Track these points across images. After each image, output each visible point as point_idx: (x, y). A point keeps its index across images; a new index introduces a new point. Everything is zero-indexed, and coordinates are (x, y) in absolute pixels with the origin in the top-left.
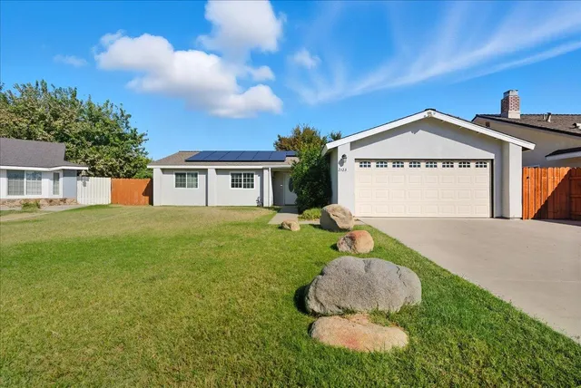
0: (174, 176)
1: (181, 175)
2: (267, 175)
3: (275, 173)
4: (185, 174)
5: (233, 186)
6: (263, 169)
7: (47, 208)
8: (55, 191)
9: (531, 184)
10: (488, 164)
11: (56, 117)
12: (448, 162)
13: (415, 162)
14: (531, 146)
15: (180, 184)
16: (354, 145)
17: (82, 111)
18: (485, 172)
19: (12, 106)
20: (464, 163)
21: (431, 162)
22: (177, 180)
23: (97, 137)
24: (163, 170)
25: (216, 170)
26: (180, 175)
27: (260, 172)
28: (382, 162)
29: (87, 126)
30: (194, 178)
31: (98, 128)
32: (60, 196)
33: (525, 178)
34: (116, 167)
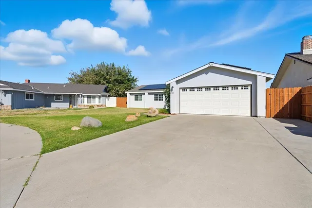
0: (134, 96)
4: (138, 95)
5: (155, 100)
7: (96, 108)
8: (99, 102)
9: (272, 98)
10: (249, 87)
11: (107, 75)
12: (225, 87)
15: (136, 99)
16: (178, 82)
17: (115, 72)
18: (248, 92)
19: (96, 73)
20: (235, 87)
23: (120, 81)
24: (130, 94)
25: (148, 93)
26: (136, 95)
28: (192, 89)
29: (116, 77)
30: (141, 97)
31: (120, 77)
32: (101, 104)
33: (268, 95)
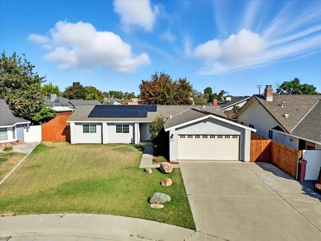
0: (82, 126)
1: (86, 125)
2: (137, 126)
3: (141, 125)
4: (88, 125)
5: (117, 132)
6: (134, 123)
8: (14, 137)
9: (254, 147)
10: (238, 137)
12: (220, 136)
13: (205, 136)
14: (255, 131)
15: (86, 131)
16: (177, 129)
18: (237, 140)
20: (227, 136)
21: (212, 136)
22: (84, 128)
23: (13, 85)
24: (76, 123)
25: (107, 123)
27: (133, 124)
28: (190, 136)
30: (94, 127)
32: (16, 140)
33: (252, 144)
34: (28, 106)
